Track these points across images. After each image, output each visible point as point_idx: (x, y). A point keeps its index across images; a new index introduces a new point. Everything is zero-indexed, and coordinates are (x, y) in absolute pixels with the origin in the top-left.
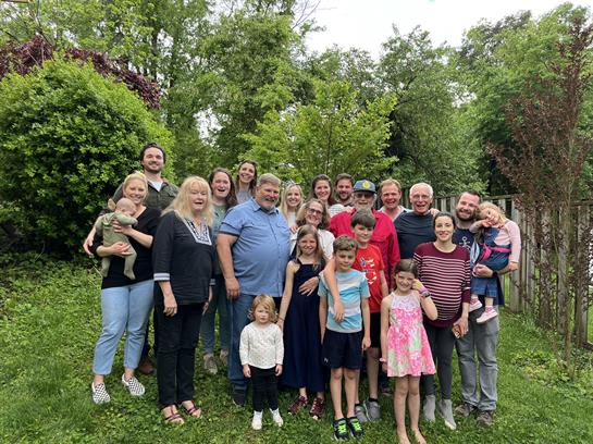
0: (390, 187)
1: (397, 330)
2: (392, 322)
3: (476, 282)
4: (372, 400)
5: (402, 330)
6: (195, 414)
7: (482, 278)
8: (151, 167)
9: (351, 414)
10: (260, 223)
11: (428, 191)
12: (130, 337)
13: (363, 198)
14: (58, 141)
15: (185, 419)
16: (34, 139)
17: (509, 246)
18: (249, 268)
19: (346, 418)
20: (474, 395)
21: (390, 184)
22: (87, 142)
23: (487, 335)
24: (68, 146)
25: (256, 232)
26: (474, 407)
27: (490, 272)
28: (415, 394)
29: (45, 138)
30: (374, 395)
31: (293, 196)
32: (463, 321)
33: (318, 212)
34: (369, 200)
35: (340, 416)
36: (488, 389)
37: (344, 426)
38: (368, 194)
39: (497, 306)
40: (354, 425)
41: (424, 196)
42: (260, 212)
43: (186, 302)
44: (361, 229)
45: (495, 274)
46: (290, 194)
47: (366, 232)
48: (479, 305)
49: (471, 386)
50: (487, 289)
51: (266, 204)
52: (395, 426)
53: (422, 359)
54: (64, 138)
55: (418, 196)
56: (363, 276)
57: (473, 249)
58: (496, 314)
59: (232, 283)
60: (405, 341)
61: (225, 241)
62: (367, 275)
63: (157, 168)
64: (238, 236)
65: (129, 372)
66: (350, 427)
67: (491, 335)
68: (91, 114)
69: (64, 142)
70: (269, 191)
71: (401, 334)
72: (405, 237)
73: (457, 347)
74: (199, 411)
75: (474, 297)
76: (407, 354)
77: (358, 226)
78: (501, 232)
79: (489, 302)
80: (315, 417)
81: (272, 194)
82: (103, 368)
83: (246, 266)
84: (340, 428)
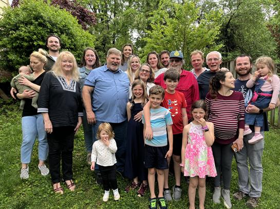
0: (197, 56)
1: (192, 147)
2: (189, 141)
3: (248, 116)
4: (177, 187)
5: (194, 147)
6: (70, 188)
7: (252, 113)
8: (52, 48)
9: (161, 195)
10: (107, 78)
11: (218, 56)
12: (40, 144)
13: (174, 62)
14: (23, 39)
15: (64, 191)
16: (12, 39)
17: (272, 92)
18: (100, 105)
19: (157, 198)
20: (247, 187)
21: (196, 54)
22: (39, 39)
23: (255, 151)
24: (29, 42)
25: (103, 84)
26: (246, 194)
27: (258, 109)
28: (202, 187)
29: (17, 38)
30: (178, 184)
31: (135, 63)
32: (240, 141)
33: (147, 71)
34: (179, 63)
35: (153, 196)
36: (256, 184)
37: (155, 203)
38: (178, 59)
39: (263, 132)
40: (162, 202)
41: (215, 59)
42: (108, 72)
43: (57, 126)
44: (170, 81)
45: (261, 111)
46: (133, 62)
47: (172, 83)
48: (249, 131)
49: (245, 182)
50: (255, 121)
51: (112, 67)
52: (189, 205)
53: (208, 166)
54: (26, 38)
55: (211, 59)
56: (168, 111)
57: (248, 94)
58: (262, 137)
59: (90, 115)
60: (196, 154)
61: (86, 90)
62: (171, 111)
63: (56, 49)
64: (94, 87)
65: (41, 162)
66: (158, 203)
67: (257, 151)
68: (40, 24)
69: (26, 40)
70: (113, 58)
71: (194, 150)
72: (203, 87)
73: (235, 157)
74: (74, 187)
75: (247, 126)
76: (197, 163)
77: (167, 80)
78: (266, 82)
79: (258, 130)
80: (139, 195)
81: (115, 60)
82: (26, 160)
83: (98, 104)
84: (152, 203)
